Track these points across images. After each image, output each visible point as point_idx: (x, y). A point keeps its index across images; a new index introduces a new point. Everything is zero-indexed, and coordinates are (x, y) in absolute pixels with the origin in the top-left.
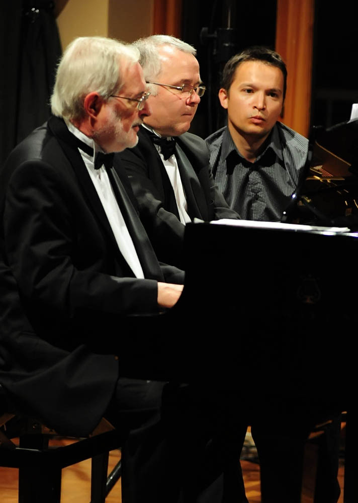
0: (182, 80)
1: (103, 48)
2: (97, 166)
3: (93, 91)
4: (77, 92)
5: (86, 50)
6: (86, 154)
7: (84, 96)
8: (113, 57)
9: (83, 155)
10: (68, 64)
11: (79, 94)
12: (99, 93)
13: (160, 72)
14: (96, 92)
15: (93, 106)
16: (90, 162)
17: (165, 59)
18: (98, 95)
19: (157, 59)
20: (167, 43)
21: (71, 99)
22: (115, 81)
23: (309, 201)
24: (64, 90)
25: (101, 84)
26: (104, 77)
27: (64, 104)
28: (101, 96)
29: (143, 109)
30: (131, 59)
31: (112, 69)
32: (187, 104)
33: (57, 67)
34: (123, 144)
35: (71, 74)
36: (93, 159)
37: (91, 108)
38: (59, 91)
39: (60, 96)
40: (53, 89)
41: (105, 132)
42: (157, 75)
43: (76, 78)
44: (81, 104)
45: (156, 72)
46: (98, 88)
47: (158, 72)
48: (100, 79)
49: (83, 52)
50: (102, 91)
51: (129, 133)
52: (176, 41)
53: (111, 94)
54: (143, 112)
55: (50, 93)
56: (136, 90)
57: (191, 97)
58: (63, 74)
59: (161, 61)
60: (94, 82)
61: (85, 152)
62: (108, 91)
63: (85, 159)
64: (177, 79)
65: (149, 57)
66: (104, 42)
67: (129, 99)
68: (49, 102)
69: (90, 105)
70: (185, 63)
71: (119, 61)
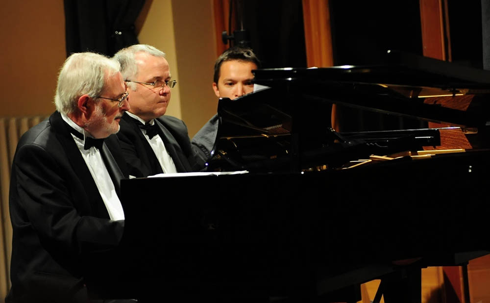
0: (154, 77)
1: (92, 62)
2: (87, 147)
3: (84, 94)
4: (73, 95)
5: (79, 63)
6: (78, 138)
7: (78, 97)
8: (100, 68)
9: (76, 139)
10: (67, 73)
11: (74, 96)
12: (89, 95)
13: (137, 73)
14: (87, 95)
15: (85, 105)
16: (82, 145)
17: (141, 62)
18: (89, 97)
19: (135, 64)
20: (142, 51)
21: (68, 99)
22: (100, 86)
23: (224, 154)
24: (63, 93)
25: (91, 89)
26: (93, 84)
27: (63, 103)
28: (91, 98)
29: (123, 106)
30: (113, 70)
31: (99, 77)
32: (160, 95)
33: (58, 75)
34: (108, 132)
35: (68, 80)
36: (84, 142)
37: (83, 106)
38: (60, 94)
39: (61, 97)
40: (56, 91)
41: (93, 123)
42: (135, 75)
43: (72, 85)
44: (76, 103)
45: (134, 73)
46: (88, 92)
47: (135, 73)
48: (90, 85)
49: (77, 65)
50: (91, 94)
51: (112, 123)
52: (150, 49)
53: (98, 96)
54: (123, 108)
55: (54, 94)
56: (117, 93)
57: (163, 89)
58: (62, 81)
59: (138, 65)
60: (86, 87)
61: (77, 137)
62: (96, 94)
63: (77, 142)
64: (150, 77)
65: (128, 62)
66: (93, 57)
67: (112, 99)
68: (53, 100)
69: (82, 104)
70: (156, 64)
71: (104, 71)
